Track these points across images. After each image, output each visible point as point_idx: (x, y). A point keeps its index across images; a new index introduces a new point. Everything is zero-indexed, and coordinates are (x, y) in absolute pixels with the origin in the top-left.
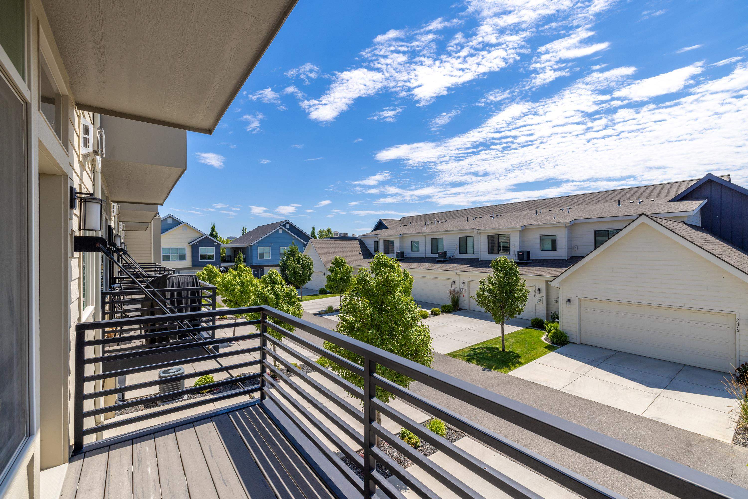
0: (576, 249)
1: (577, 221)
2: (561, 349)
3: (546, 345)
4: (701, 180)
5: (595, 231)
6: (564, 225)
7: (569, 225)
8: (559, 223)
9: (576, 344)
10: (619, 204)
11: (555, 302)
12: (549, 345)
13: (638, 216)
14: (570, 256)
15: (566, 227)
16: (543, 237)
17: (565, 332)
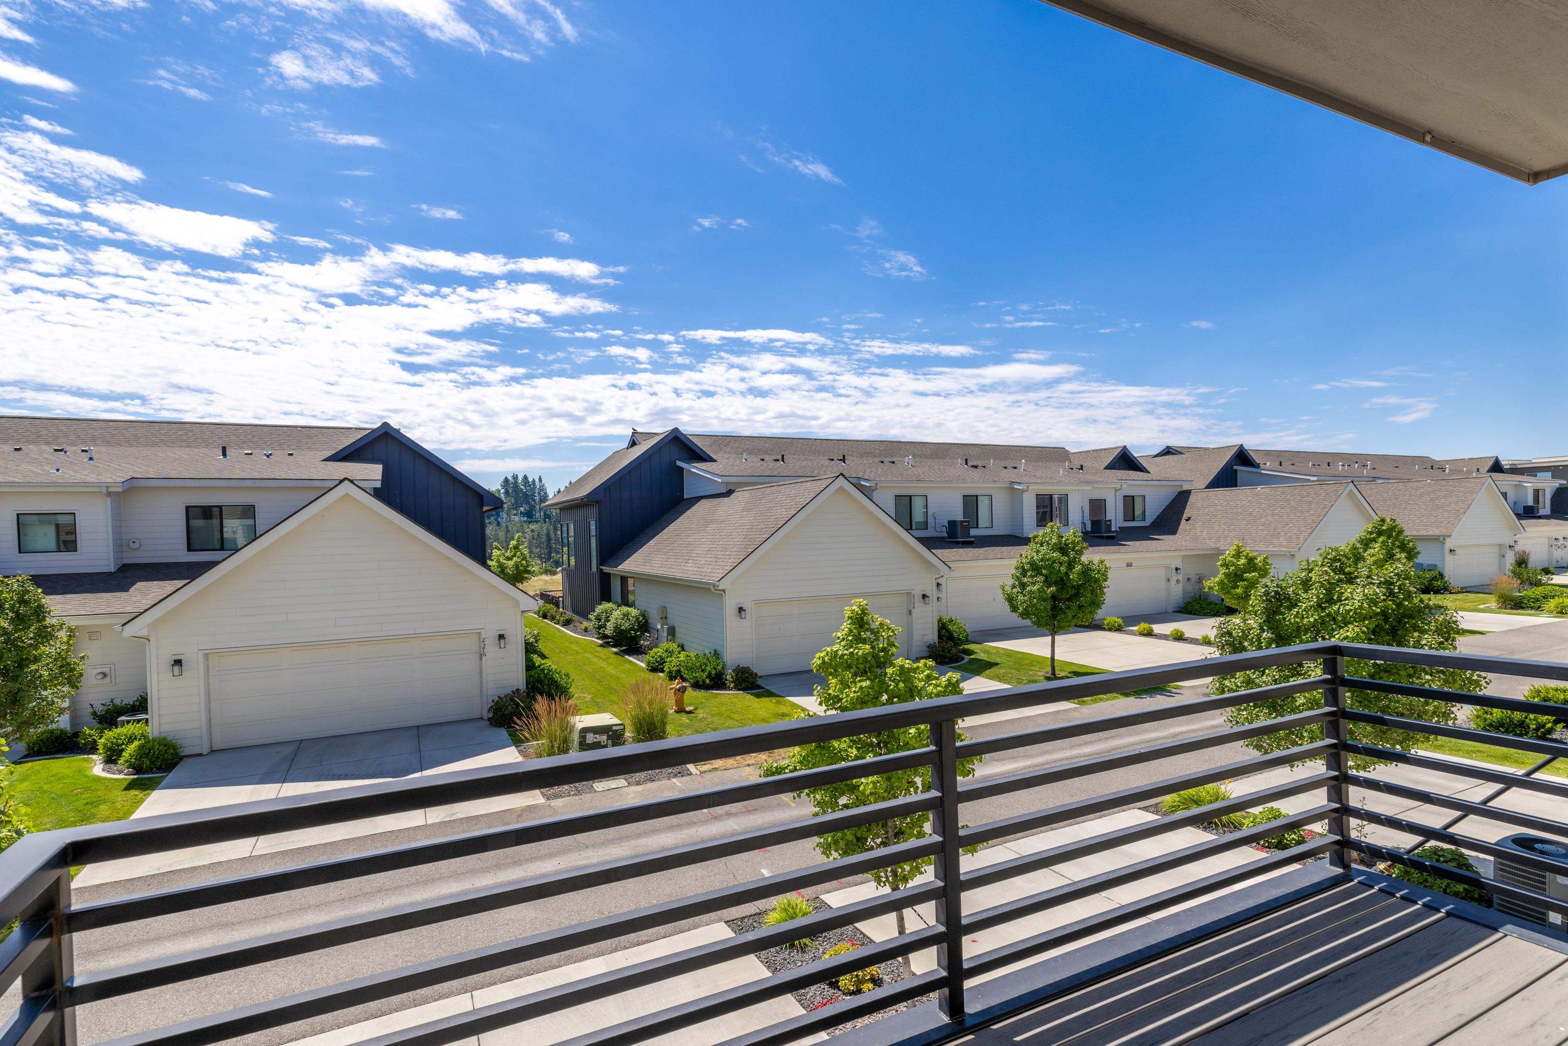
0: (137, 545)
1: (136, 483)
2: (171, 777)
3: (125, 784)
4: (374, 431)
5: (187, 508)
6: (104, 490)
7: (120, 490)
8: (86, 484)
9: (201, 755)
10: (224, 454)
11: (100, 677)
12: (134, 780)
13: (337, 482)
14: (121, 562)
15: (109, 494)
16: (22, 518)
17: (169, 738)
